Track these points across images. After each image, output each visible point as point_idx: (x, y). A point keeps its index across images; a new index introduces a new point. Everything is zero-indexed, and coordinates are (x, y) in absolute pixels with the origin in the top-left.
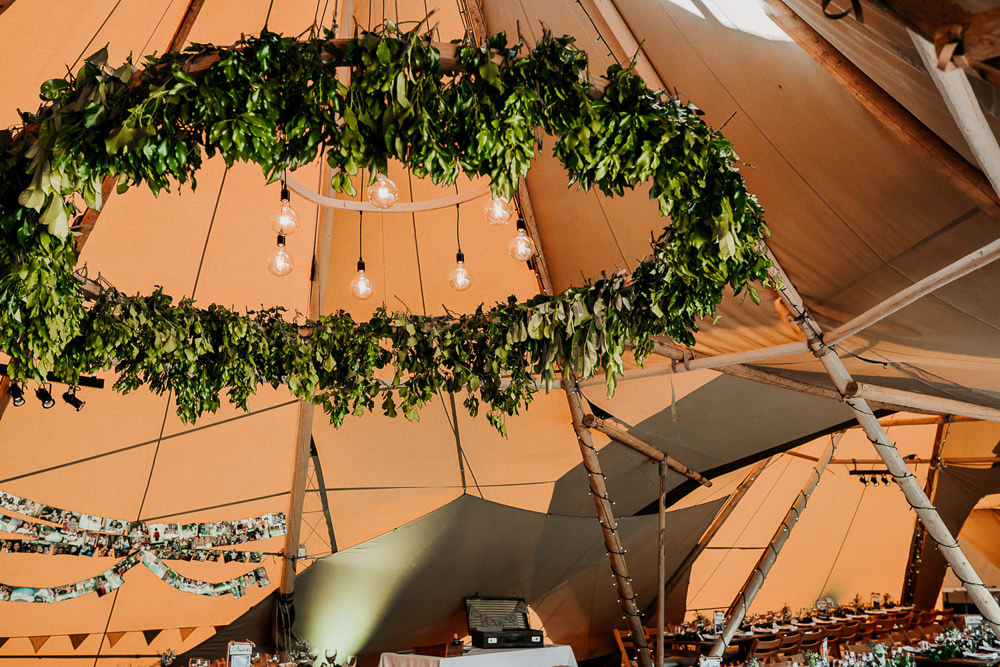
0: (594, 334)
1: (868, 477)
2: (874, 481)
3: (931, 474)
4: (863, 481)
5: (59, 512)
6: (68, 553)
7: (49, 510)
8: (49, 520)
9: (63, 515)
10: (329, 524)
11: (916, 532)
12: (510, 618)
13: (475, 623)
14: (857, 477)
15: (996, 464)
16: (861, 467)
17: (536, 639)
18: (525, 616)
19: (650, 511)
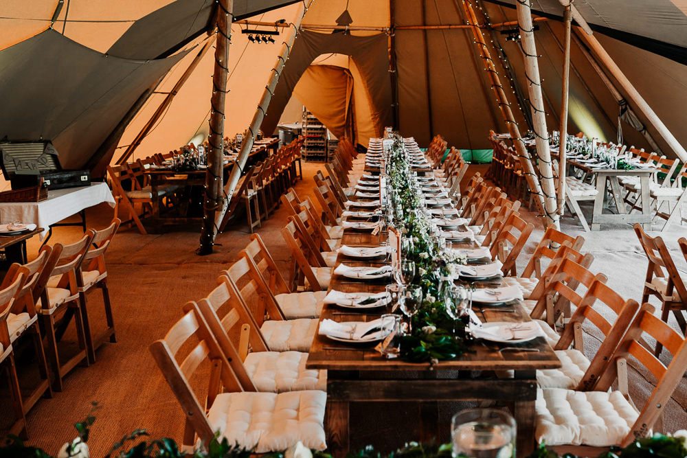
1: (254, 36)
2: (258, 39)
4: (250, 38)
12: (41, 160)
13: (10, 167)
14: (246, 36)
15: (336, 31)
16: (251, 27)
17: (84, 178)
18: (54, 157)
19: (164, 56)
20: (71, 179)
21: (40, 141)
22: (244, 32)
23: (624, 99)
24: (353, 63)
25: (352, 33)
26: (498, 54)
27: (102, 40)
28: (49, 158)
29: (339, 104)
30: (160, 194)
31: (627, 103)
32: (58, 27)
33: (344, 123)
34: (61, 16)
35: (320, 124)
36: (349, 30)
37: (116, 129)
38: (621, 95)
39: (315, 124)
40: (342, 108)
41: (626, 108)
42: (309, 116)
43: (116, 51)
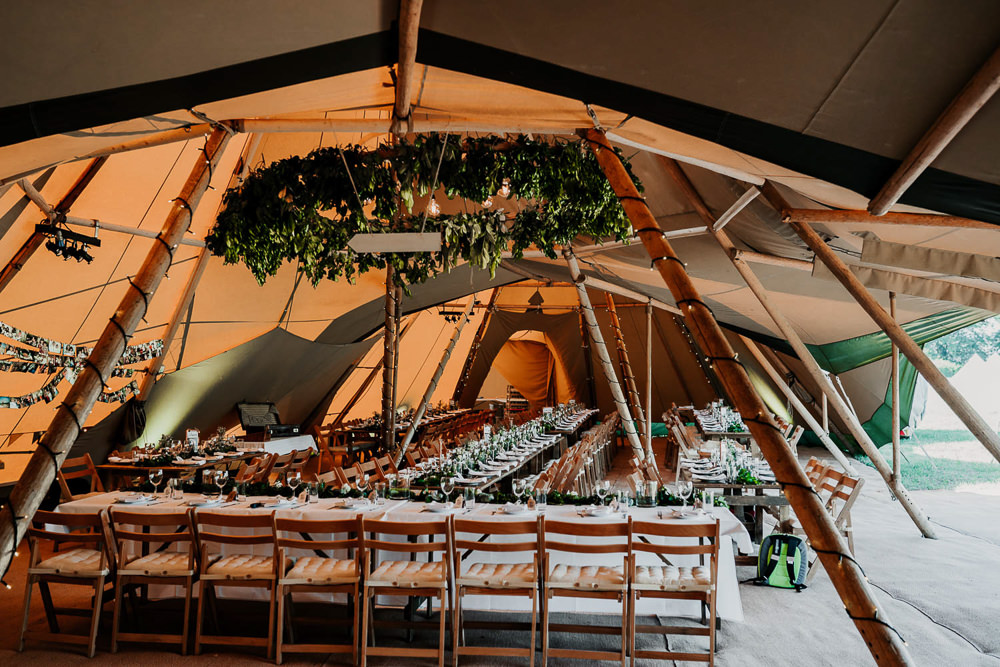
0: (487, 245)
1: (450, 317)
2: (454, 319)
3: (487, 315)
4: (447, 319)
5: (36, 338)
6: (20, 370)
7: (29, 337)
8: (31, 344)
9: (39, 340)
10: (183, 348)
11: (469, 356)
12: (267, 417)
13: (246, 421)
14: (443, 317)
15: (529, 310)
16: (447, 309)
17: (296, 430)
18: (276, 415)
19: (360, 340)
20: (286, 431)
21: (267, 404)
22: (441, 313)
23: (791, 372)
24: (548, 339)
25: (545, 312)
26: (681, 329)
27: (311, 332)
28: (272, 415)
29: (541, 378)
30: (354, 449)
31: (794, 376)
32: (283, 326)
33: (546, 396)
34: (285, 319)
35: (522, 397)
36: (541, 310)
37: (325, 398)
38: (789, 369)
39: (518, 397)
40: (543, 382)
41: (793, 381)
42: (512, 390)
43: (323, 338)
